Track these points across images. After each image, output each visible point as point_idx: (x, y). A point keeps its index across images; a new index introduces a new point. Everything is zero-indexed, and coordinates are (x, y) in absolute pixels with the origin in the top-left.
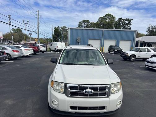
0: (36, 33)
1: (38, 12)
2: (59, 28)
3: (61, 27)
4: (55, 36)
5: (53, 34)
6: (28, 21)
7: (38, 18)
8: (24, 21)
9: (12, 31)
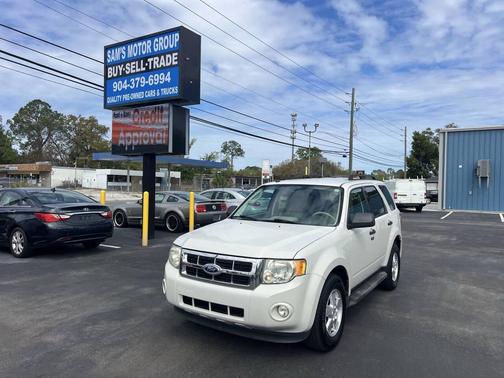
0: (344, 156)
1: (353, 94)
2: (431, 133)
3: (438, 131)
4: (415, 161)
5: (409, 154)
6: (316, 126)
7: (352, 112)
8: (305, 126)
9: (298, 157)
